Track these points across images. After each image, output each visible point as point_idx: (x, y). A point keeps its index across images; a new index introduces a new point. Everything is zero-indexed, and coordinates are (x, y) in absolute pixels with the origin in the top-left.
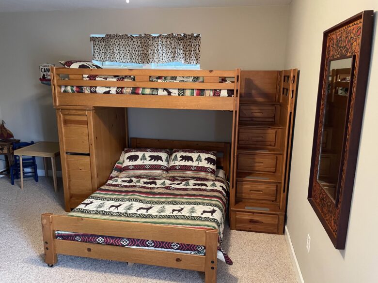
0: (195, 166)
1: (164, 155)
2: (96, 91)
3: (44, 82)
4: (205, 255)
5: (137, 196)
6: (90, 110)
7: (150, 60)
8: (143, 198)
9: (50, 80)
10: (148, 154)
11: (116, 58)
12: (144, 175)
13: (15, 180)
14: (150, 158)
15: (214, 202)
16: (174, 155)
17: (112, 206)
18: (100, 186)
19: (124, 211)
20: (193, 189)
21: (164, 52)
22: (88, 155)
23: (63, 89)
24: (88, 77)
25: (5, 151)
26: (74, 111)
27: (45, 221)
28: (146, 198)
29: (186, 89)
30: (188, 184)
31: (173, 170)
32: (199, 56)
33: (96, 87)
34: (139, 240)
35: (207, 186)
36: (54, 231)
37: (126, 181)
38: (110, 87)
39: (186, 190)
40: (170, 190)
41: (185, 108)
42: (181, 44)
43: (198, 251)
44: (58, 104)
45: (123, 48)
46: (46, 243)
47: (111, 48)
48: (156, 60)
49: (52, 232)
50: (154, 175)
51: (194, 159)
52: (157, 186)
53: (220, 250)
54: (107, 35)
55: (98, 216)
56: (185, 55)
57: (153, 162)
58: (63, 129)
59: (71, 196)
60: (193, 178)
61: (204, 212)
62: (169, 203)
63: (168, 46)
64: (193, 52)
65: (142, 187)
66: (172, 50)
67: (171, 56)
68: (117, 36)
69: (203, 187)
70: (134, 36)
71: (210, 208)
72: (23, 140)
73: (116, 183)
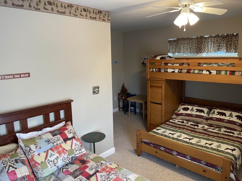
0: (227, 120)
1: (206, 110)
2: (167, 71)
3: (143, 65)
4: (221, 173)
5: (185, 131)
6: (163, 81)
7: (202, 51)
8: (189, 133)
9: (146, 64)
10: (195, 108)
11: (182, 51)
12: (192, 120)
13: (126, 112)
14: (196, 111)
15: (236, 145)
16: (213, 111)
17: (170, 133)
18: (165, 121)
19: (176, 137)
20: (223, 134)
21: (212, 45)
22: (161, 104)
23: (151, 70)
24: (164, 64)
25: (124, 98)
26: (155, 81)
27: (138, 133)
28: (190, 133)
29: (222, 71)
30: (220, 131)
31: (211, 120)
32: (237, 47)
33: (167, 69)
34: (182, 154)
35: (234, 134)
36: (141, 139)
37: (180, 122)
38: (175, 69)
39: (218, 133)
40: (207, 131)
41: (221, 82)
42: (225, 40)
43: (218, 169)
44: (148, 77)
45: (186, 45)
46: (138, 144)
47: (179, 45)
48: (206, 51)
49: (140, 139)
50: (198, 121)
51: (227, 115)
52: (198, 128)
53: (233, 173)
54: (177, 39)
55: (162, 137)
56: (227, 47)
57: (198, 113)
58: (149, 90)
59: (151, 125)
60: (225, 127)
61: (227, 149)
62: (204, 139)
63: (215, 42)
64: (233, 45)
65: (189, 127)
66: (218, 45)
67: (216, 48)
68: (183, 39)
69: (231, 134)
70: (193, 38)
71: (233, 148)
72: (131, 93)
73: (174, 122)
